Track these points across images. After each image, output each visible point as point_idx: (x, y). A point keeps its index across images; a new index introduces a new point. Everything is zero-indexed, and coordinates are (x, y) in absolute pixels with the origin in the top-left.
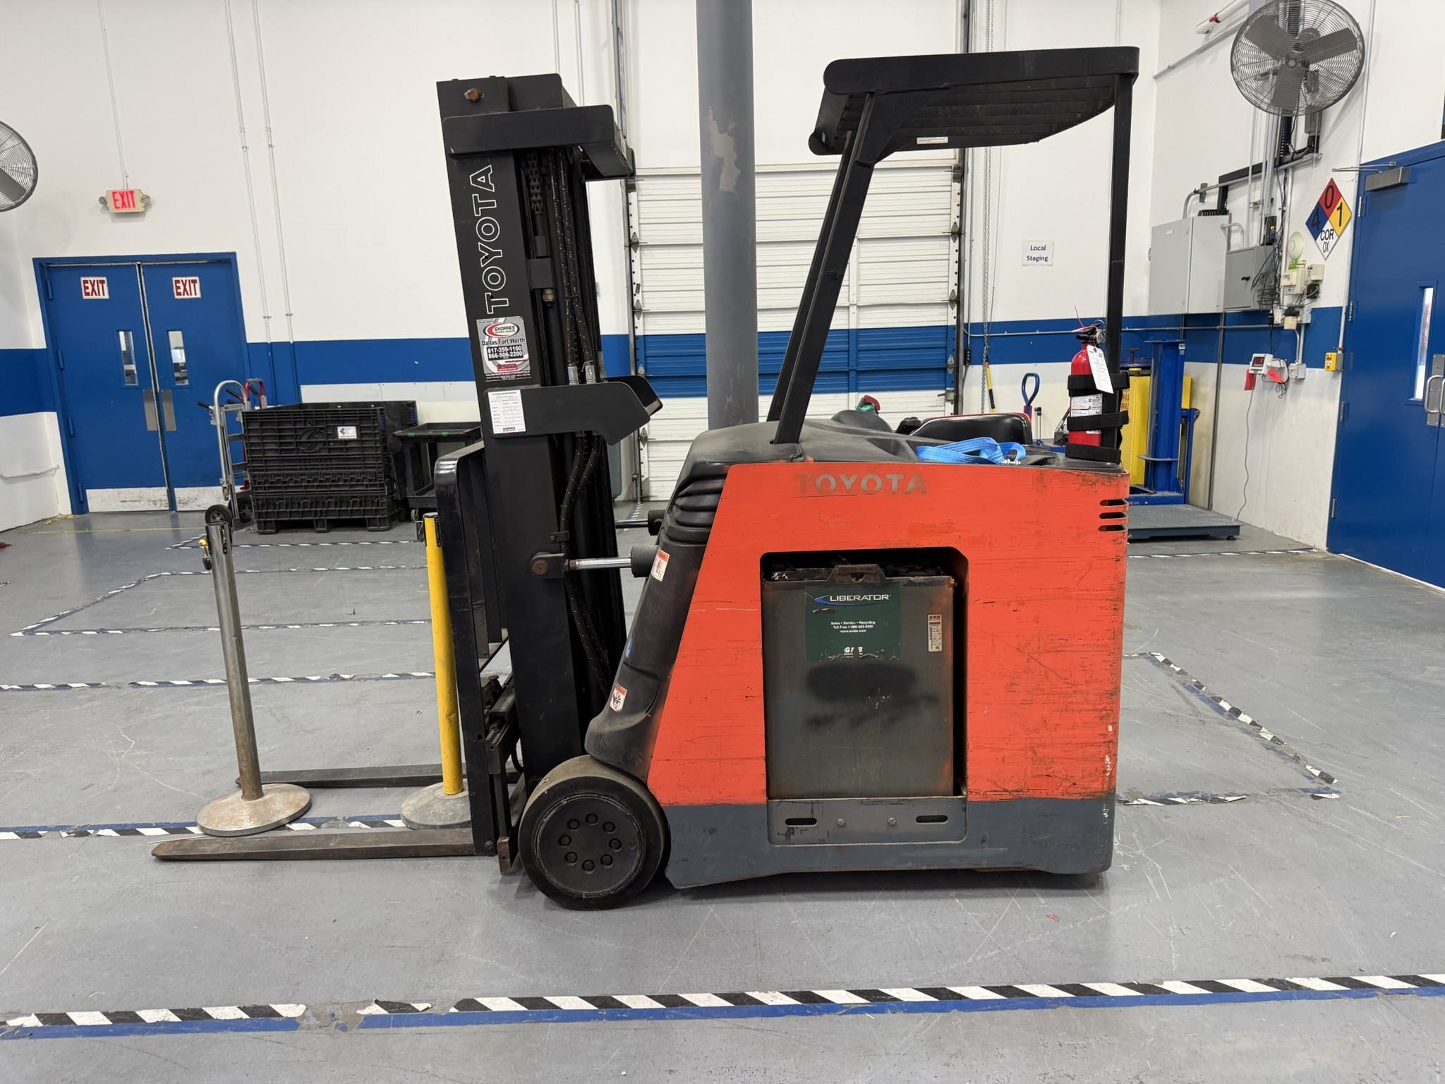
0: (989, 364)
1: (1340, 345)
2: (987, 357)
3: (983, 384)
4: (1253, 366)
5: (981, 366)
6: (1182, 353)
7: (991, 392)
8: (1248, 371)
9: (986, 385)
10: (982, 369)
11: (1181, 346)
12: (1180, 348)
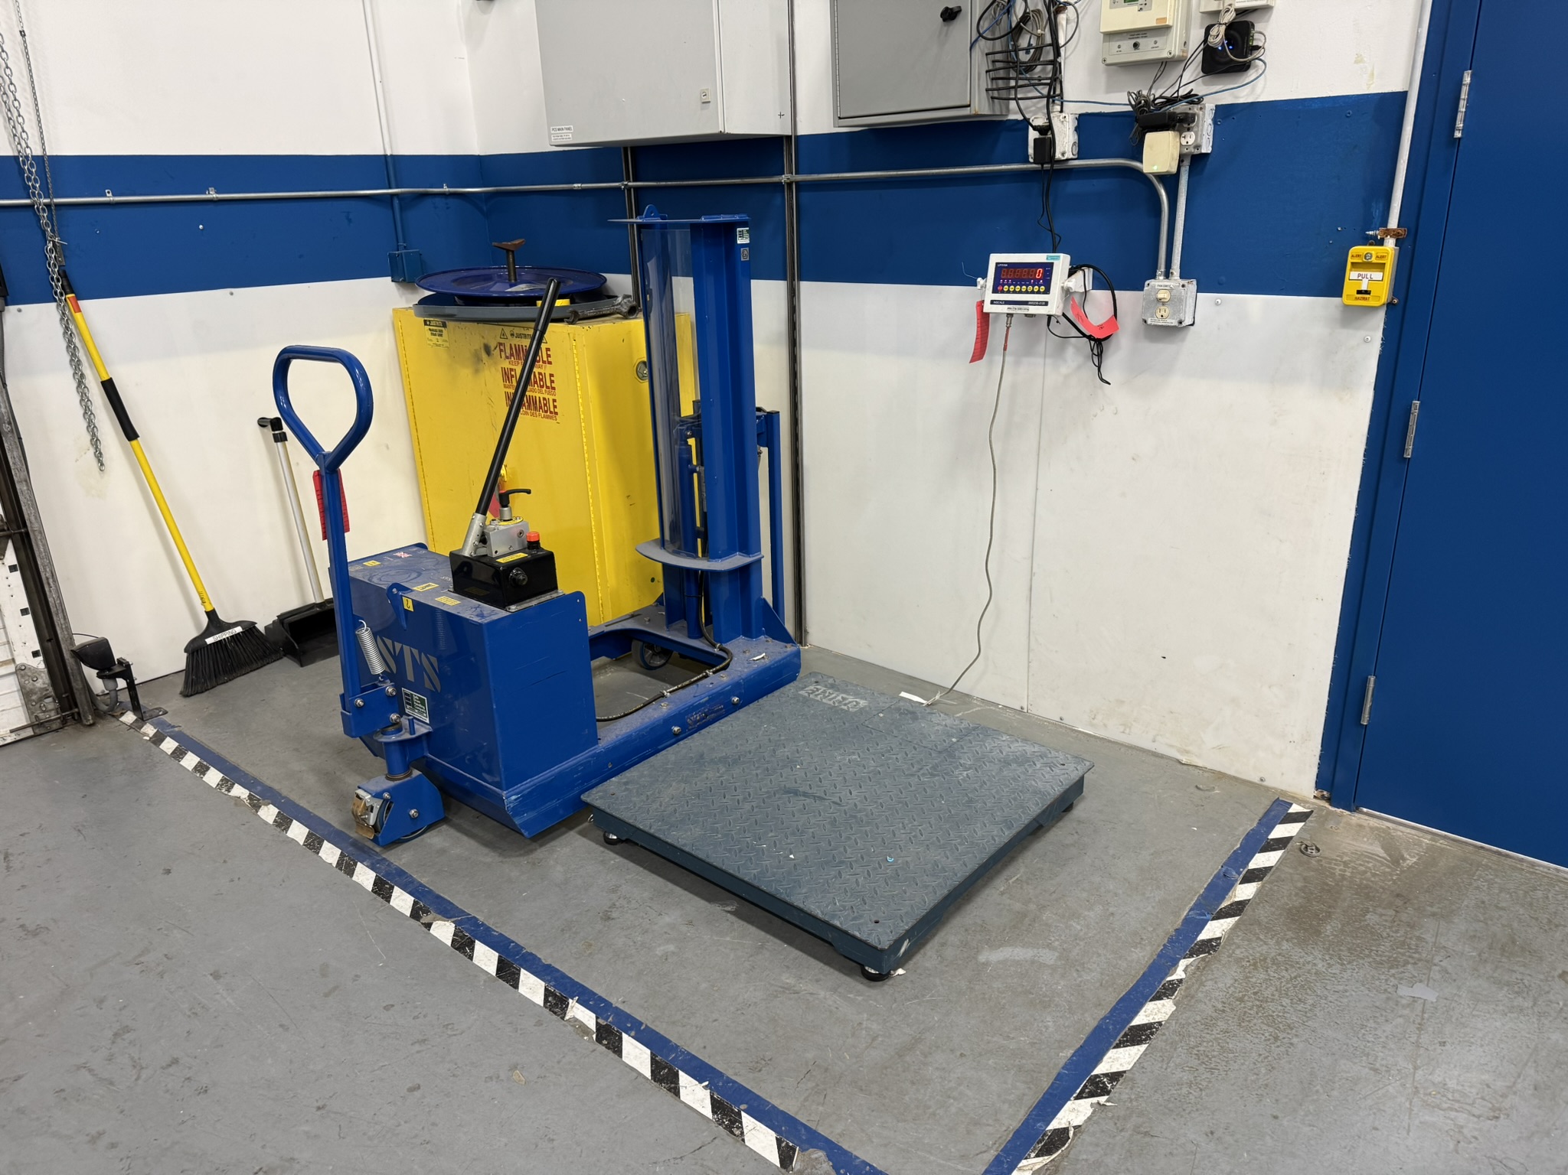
0: (79, 298)
1: (1393, 223)
2: (64, 275)
3: (76, 364)
4: (995, 291)
5: (53, 305)
6: (744, 256)
7: (109, 387)
8: (981, 304)
9: (86, 369)
10: (57, 316)
11: (742, 236)
12: (740, 241)
